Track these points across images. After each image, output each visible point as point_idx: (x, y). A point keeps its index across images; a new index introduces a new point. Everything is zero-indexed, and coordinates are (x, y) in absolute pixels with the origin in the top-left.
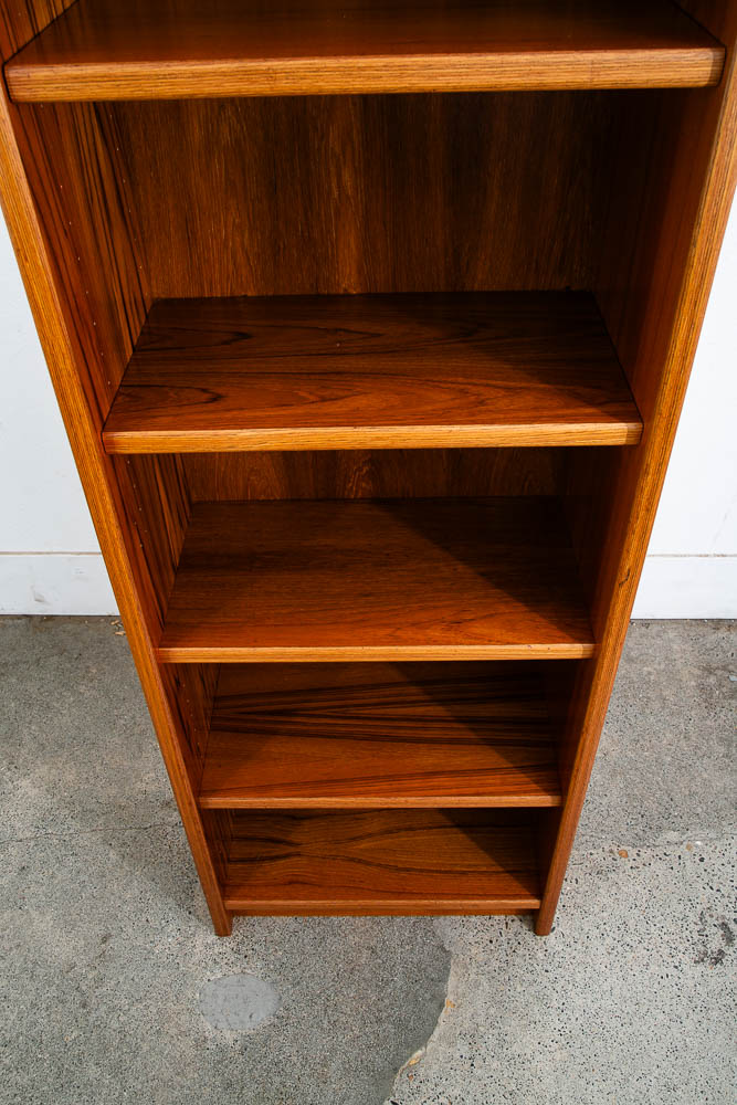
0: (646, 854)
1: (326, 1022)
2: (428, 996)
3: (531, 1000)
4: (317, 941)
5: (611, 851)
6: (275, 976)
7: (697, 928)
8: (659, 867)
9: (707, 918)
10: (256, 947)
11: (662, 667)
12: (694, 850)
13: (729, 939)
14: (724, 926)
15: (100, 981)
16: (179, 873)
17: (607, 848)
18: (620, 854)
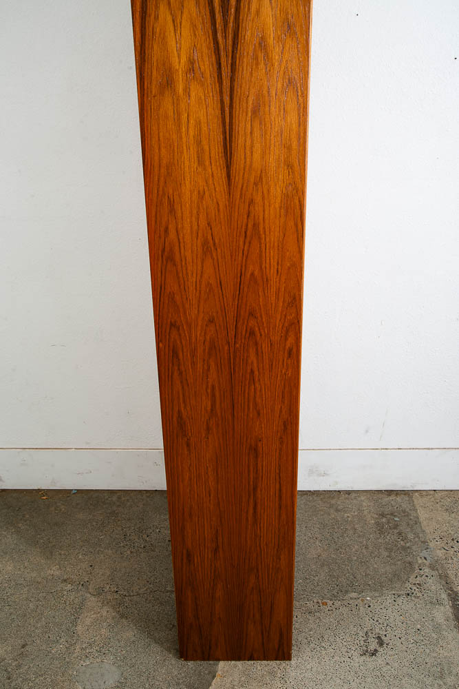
0: (338, 603)
1: (147, 685)
2: (206, 672)
3: (265, 673)
5: (318, 602)
6: (120, 663)
7: (363, 639)
8: (344, 610)
9: (370, 634)
10: (110, 649)
11: (356, 513)
12: (366, 602)
13: (381, 643)
14: (379, 638)
15: (19, 666)
16: (69, 614)
17: (315, 601)
18: (323, 604)
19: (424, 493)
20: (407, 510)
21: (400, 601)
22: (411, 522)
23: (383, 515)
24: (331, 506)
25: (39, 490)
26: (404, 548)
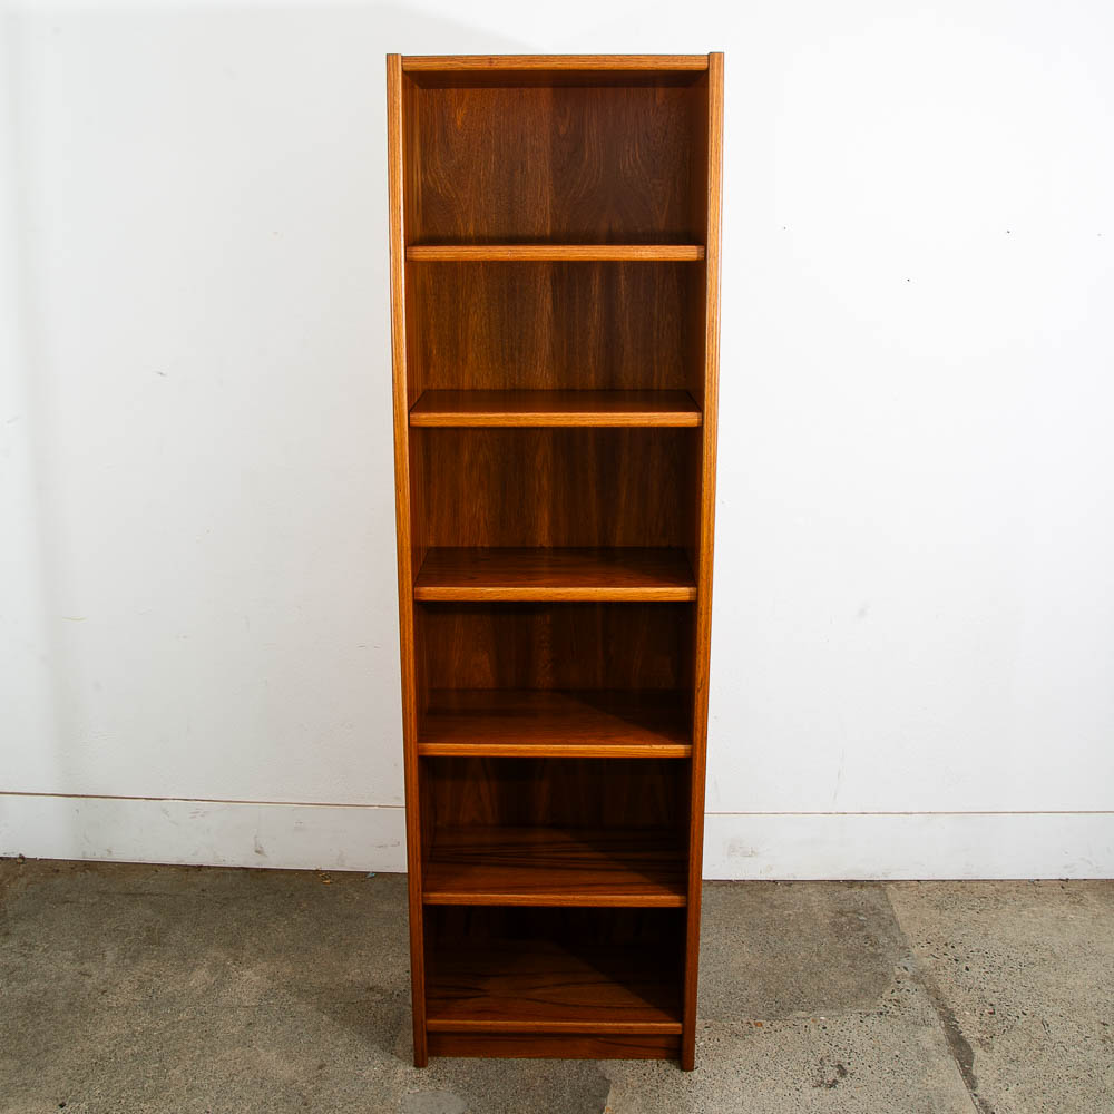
0: (778, 1025)
2: (591, 1105)
4: (500, 1072)
5: (748, 1023)
6: (463, 1092)
7: (817, 1067)
8: (788, 1033)
9: (826, 1062)
10: (448, 1075)
11: (801, 910)
12: (819, 1022)
13: (842, 1072)
14: (840, 1066)
15: (318, 1090)
17: (745, 1021)
18: (756, 1025)
19: (903, 885)
20: (878, 906)
21: (869, 1021)
22: (883, 922)
23: (842, 913)
24: (764, 901)
25: (317, 872)
26: (875, 956)
